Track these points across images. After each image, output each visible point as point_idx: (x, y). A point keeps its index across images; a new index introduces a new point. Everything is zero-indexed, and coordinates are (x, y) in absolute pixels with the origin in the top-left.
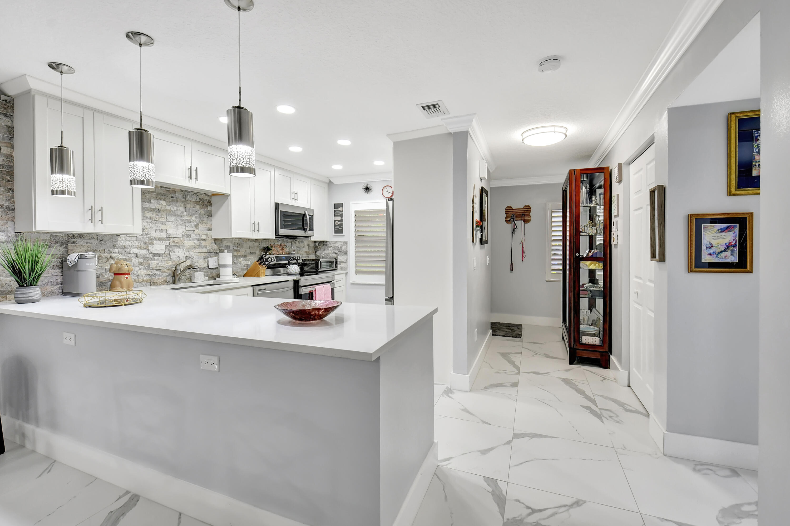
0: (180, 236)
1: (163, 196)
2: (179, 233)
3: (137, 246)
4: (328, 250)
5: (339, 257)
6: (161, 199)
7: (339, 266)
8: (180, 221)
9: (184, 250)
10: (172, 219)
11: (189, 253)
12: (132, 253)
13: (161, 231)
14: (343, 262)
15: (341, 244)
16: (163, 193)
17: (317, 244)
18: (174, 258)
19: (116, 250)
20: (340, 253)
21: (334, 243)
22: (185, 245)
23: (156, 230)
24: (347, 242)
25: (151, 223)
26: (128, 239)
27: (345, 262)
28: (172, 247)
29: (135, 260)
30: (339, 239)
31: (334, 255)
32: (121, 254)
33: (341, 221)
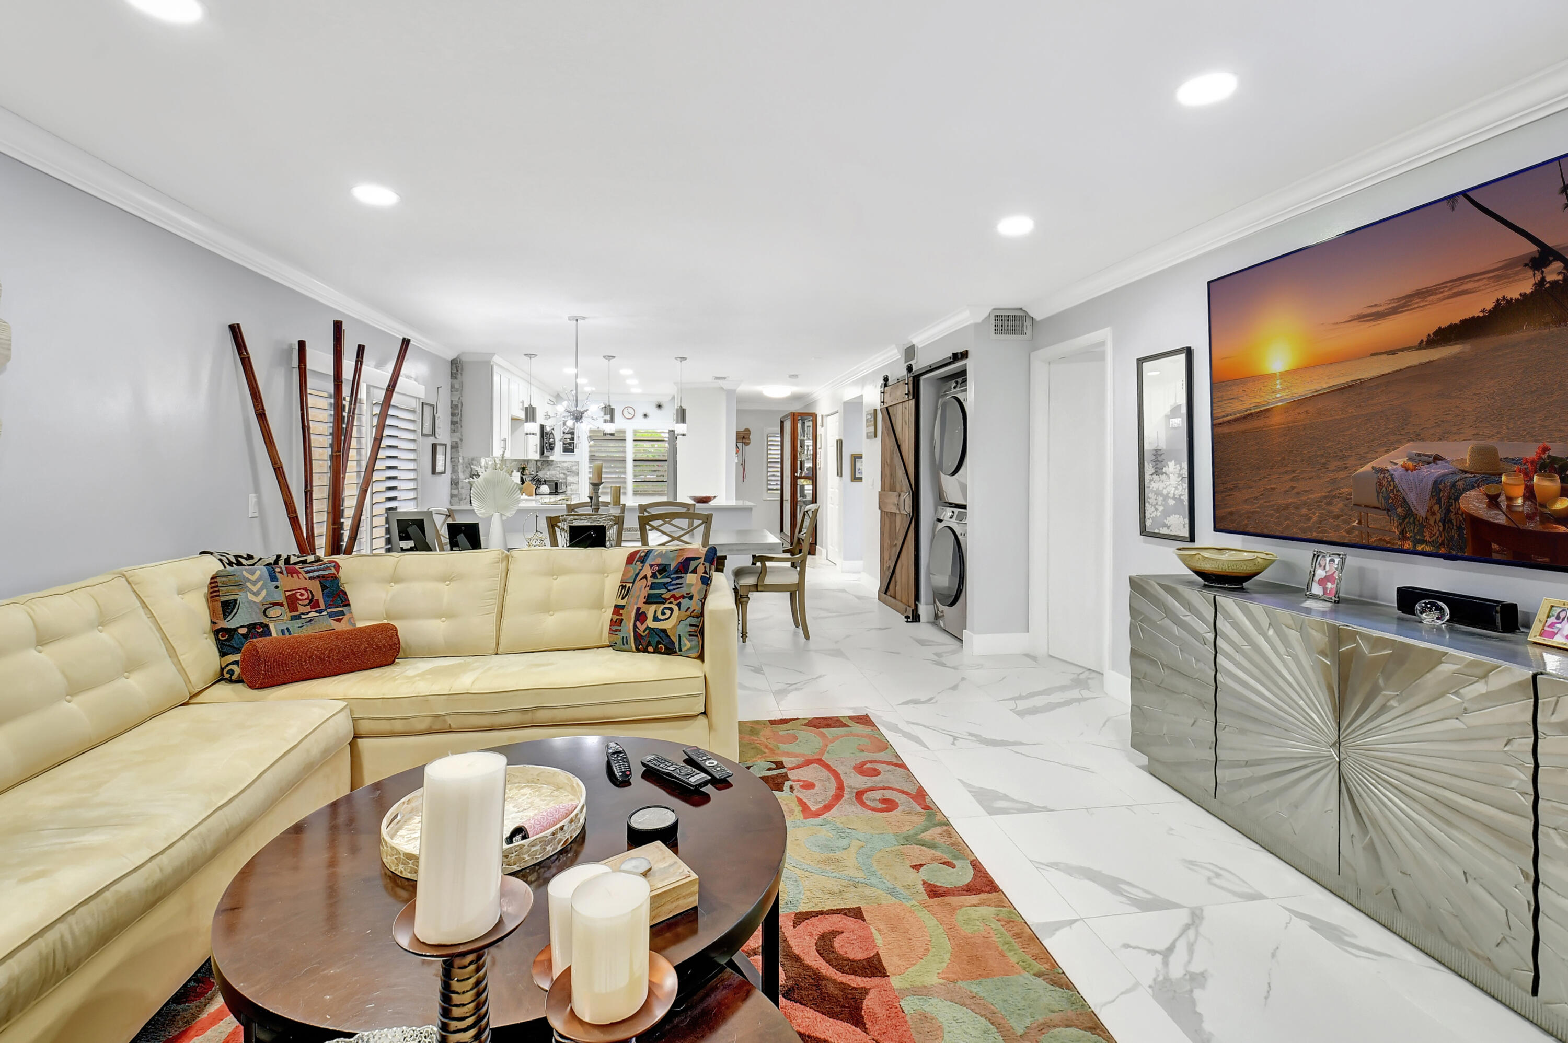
4: (555, 470)
5: (568, 478)
7: (568, 488)
14: (573, 483)
15: (570, 463)
24: (578, 462)
30: (568, 458)
31: (562, 476)
33: (573, 439)
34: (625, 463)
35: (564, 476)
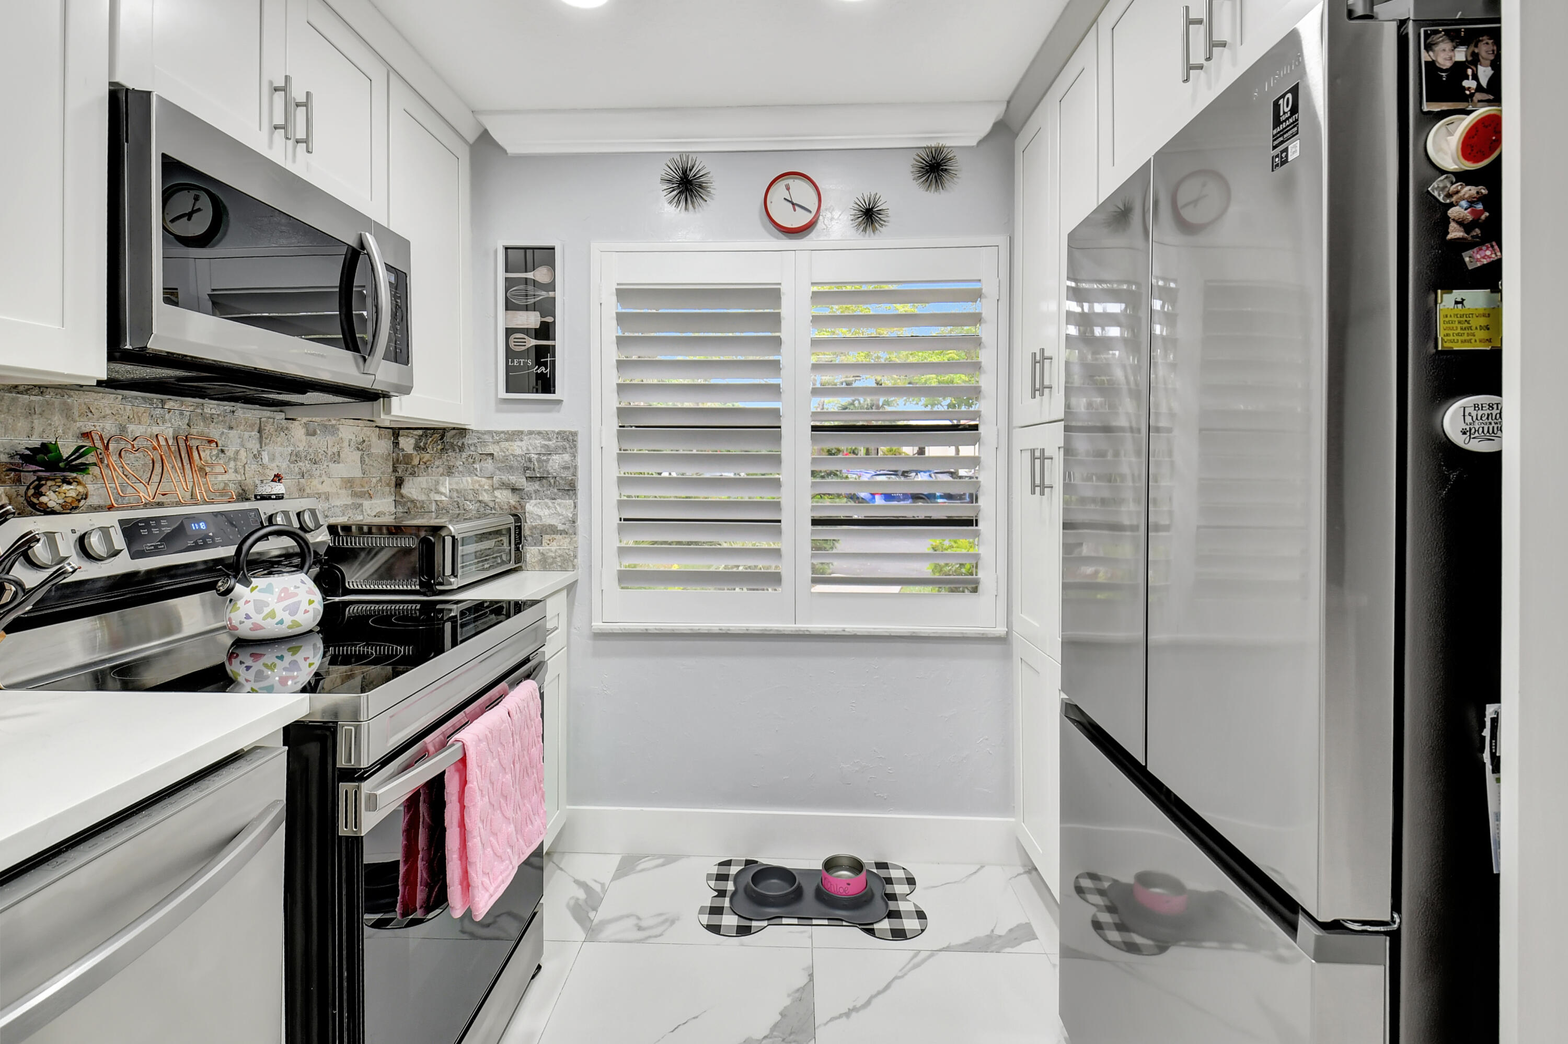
4: (472, 472)
5: (531, 507)
7: (531, 552)
14: (553, 530)
15: (539, 442)
17: (407, 444)
20: (536, 486)
21: (507, 440)
24: (574, 434)
27: (562, 532)
30: (533, 418)
31: (504, 497)
33: (545, 331)
34: (779, 438)
35: (512, 499)
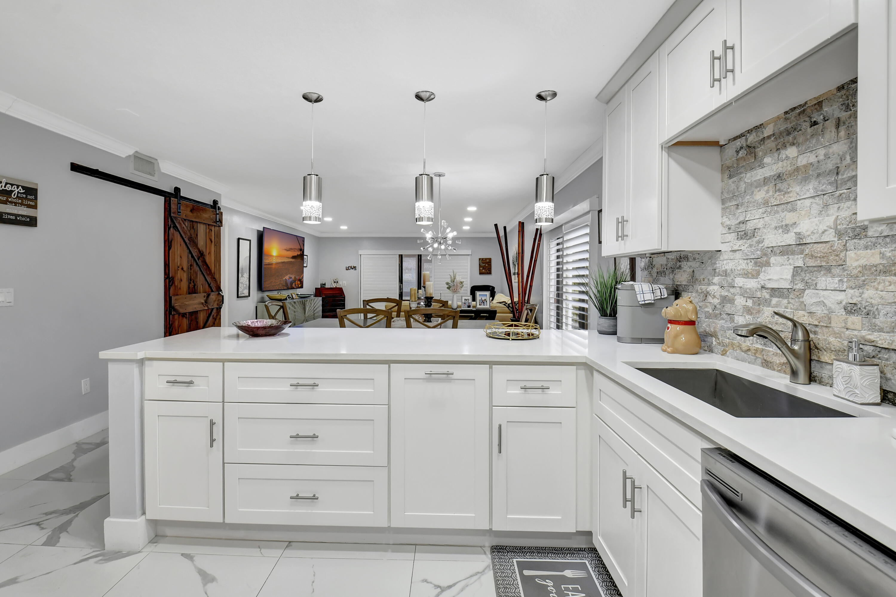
0: (830, 236)
1: (789, 134)
2: (826, 228)
3: (743, 269)
6: (785, 146)
8: (830, 189)
9: (845, 280)
10: (810, 189)
11: (861, 291)
12: (736, 285)
13: (786, 228)
16: (789, 126)
18: (812, 305)
19: (716, 280)
22: (848, 263)
23: (776, 228)
25: (765, 215)
26: (732, 257)
28: (811, 272)
29: (740, 301)
32: (723, 288)
